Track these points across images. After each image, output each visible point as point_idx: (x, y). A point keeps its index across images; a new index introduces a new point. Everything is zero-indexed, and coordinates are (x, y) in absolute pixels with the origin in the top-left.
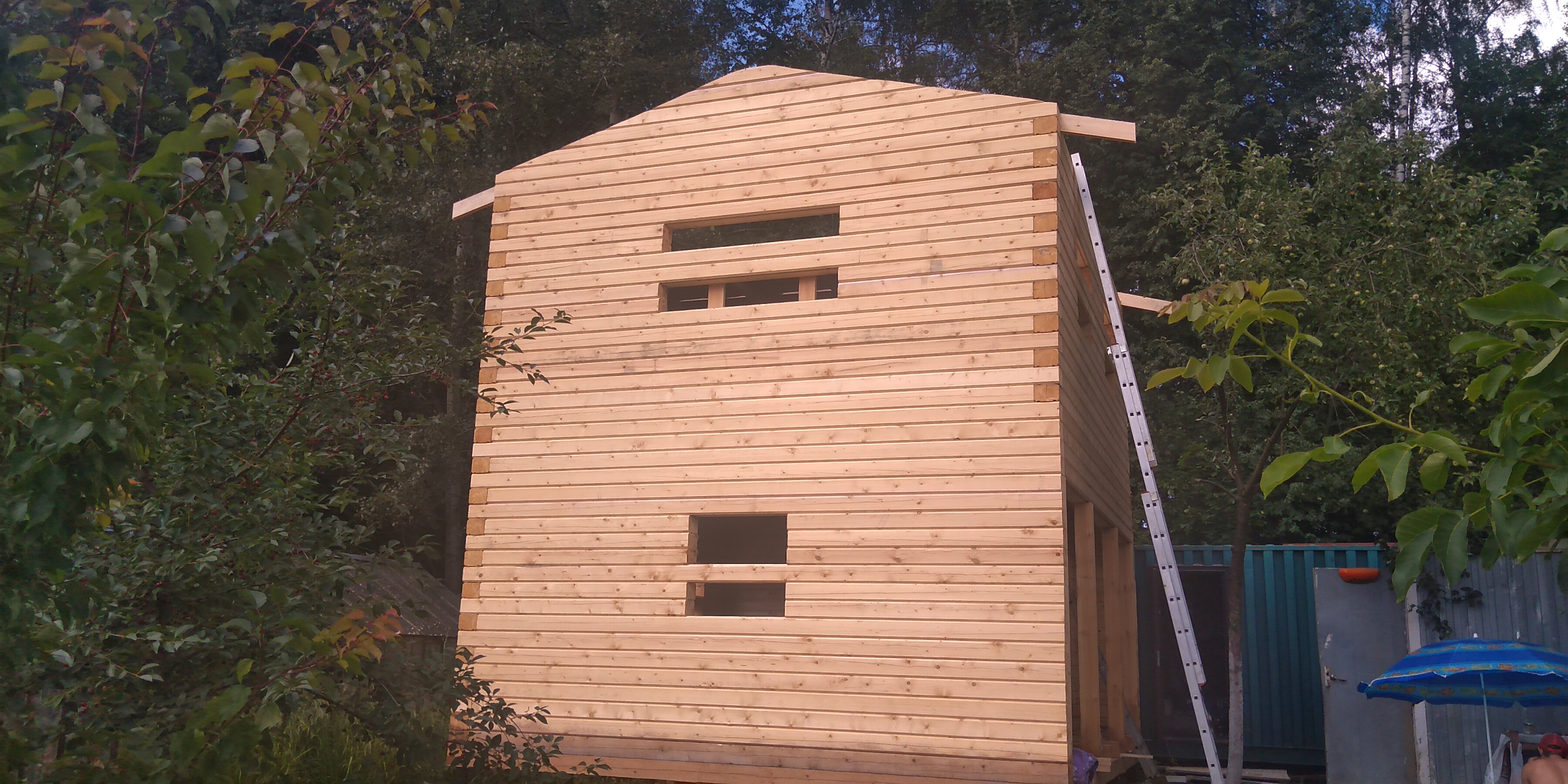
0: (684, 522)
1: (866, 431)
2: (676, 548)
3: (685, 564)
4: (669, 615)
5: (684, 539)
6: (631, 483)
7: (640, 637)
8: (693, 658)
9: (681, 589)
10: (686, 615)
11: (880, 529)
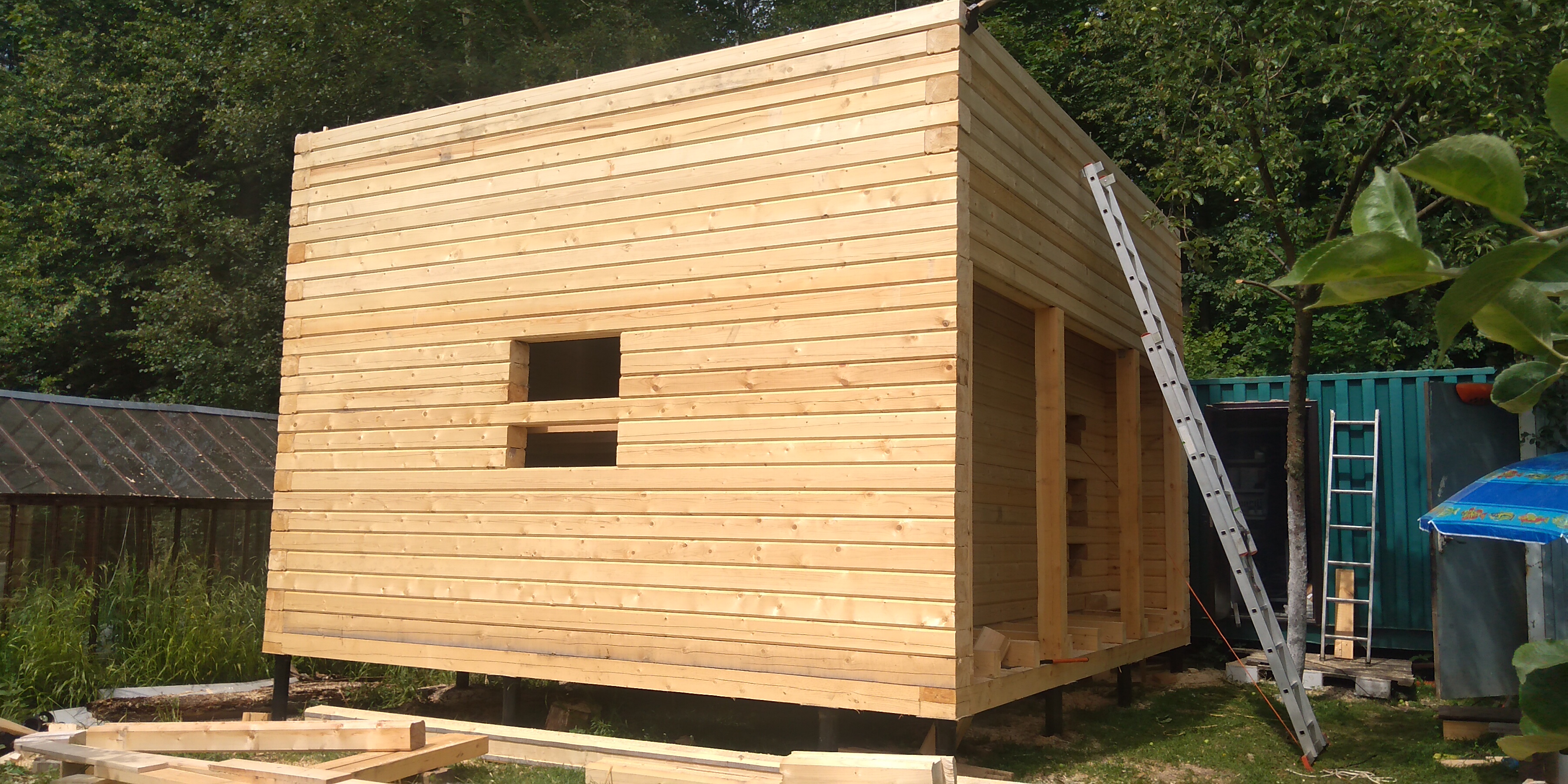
0: (503, 350)
1: (713, 214)
2: (497, 382)
3: (506, 403)
4: (488, 468)
5: (504, 371)
6: (448, 303)
7: (457, 496)
8: (513, 521)
9: (501, 436)
10: (507, 467)
11: (729, 345)
